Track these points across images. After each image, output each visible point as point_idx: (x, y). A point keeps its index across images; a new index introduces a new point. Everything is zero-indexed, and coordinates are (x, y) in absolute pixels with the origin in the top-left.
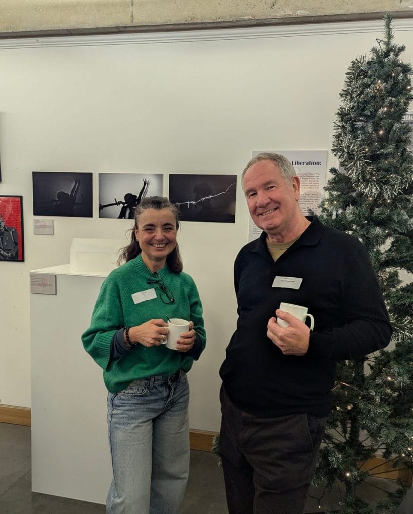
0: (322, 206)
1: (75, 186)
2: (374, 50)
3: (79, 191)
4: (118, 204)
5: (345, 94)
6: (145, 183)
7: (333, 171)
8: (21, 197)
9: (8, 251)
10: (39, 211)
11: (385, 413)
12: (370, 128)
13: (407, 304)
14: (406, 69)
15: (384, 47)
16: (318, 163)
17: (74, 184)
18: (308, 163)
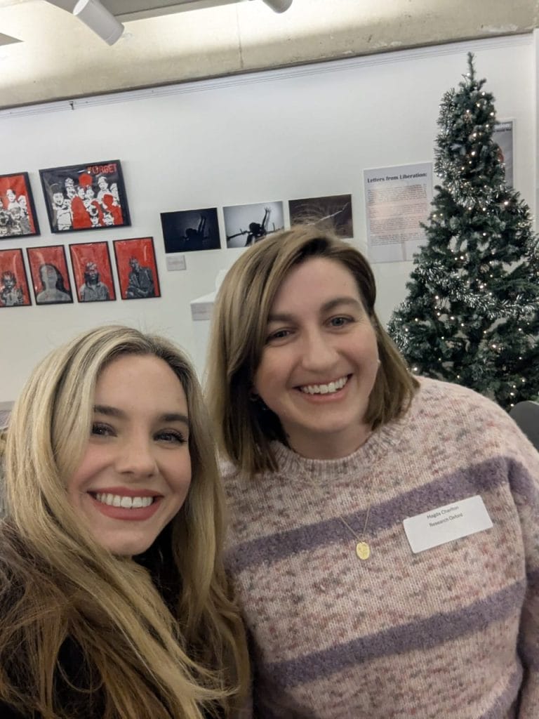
0: (431, 218)
1: (201, 223)
2: (462, 85)
3: (206, 226)
4: (243, 233)
5: (441, 122)
6: (267, 211)
7: (438, 188)
8: (152, 238)
9: (145, 289)
10: (170, 248)
11: (492, 372)
12: (463, 152)
13: (505, 289)
14: (489, 98)
15: (468, 83)
16: (424, 175)
17: (200, 220)
18: (414, 176)
